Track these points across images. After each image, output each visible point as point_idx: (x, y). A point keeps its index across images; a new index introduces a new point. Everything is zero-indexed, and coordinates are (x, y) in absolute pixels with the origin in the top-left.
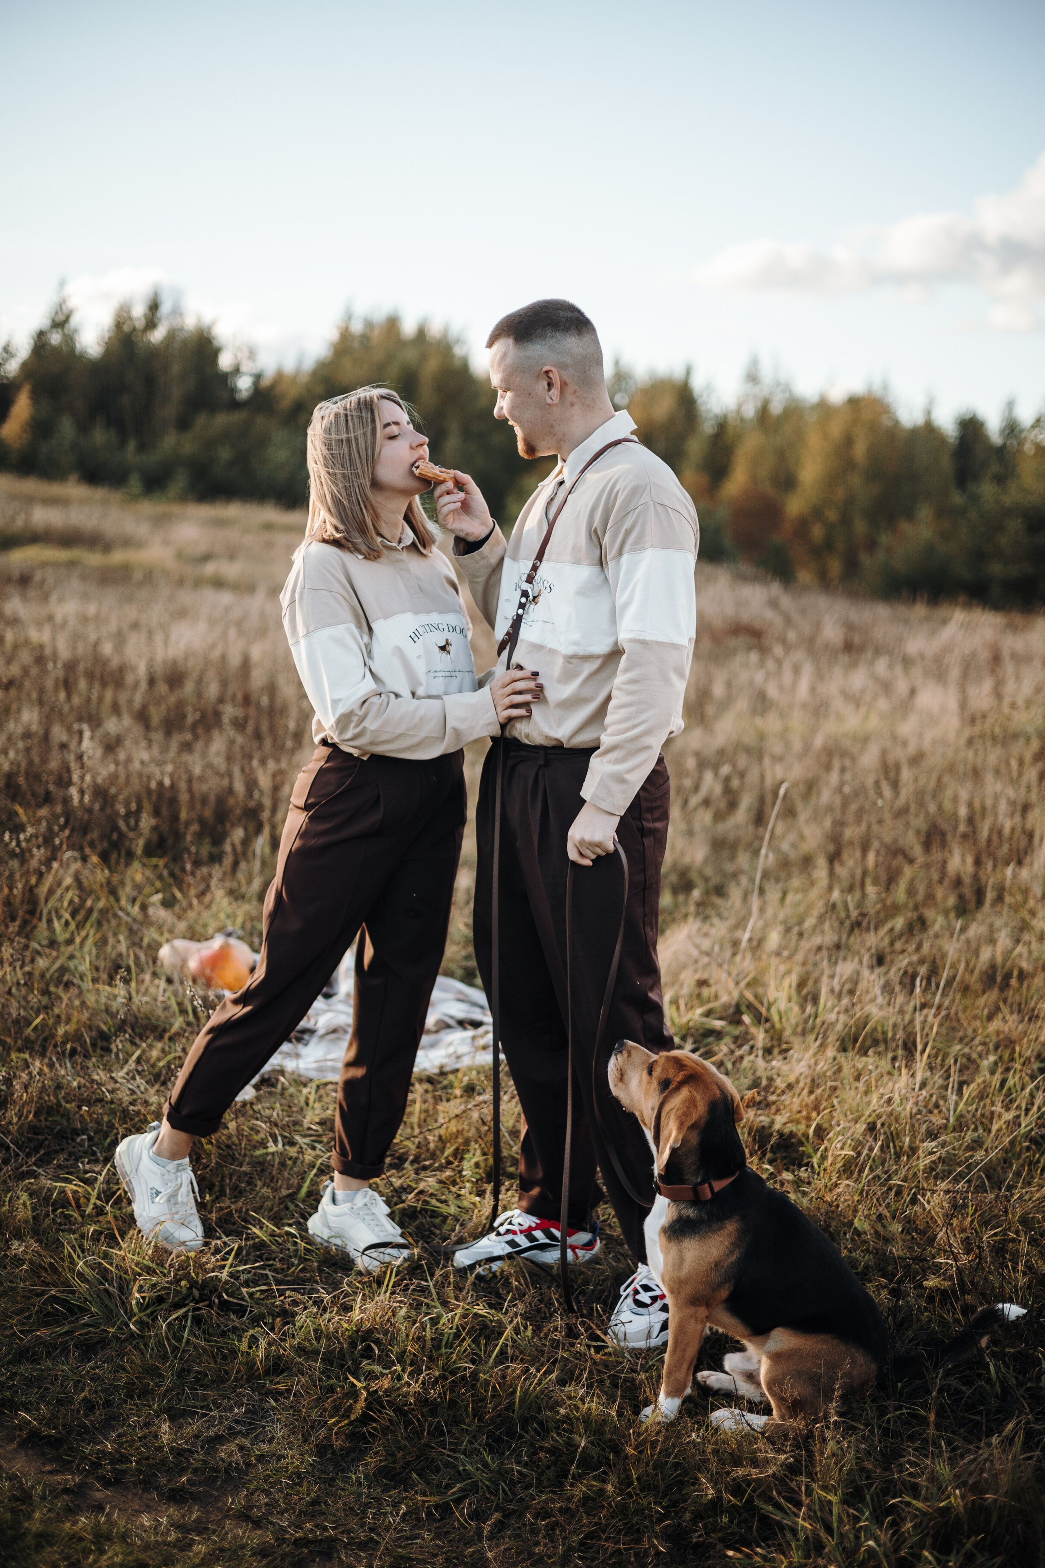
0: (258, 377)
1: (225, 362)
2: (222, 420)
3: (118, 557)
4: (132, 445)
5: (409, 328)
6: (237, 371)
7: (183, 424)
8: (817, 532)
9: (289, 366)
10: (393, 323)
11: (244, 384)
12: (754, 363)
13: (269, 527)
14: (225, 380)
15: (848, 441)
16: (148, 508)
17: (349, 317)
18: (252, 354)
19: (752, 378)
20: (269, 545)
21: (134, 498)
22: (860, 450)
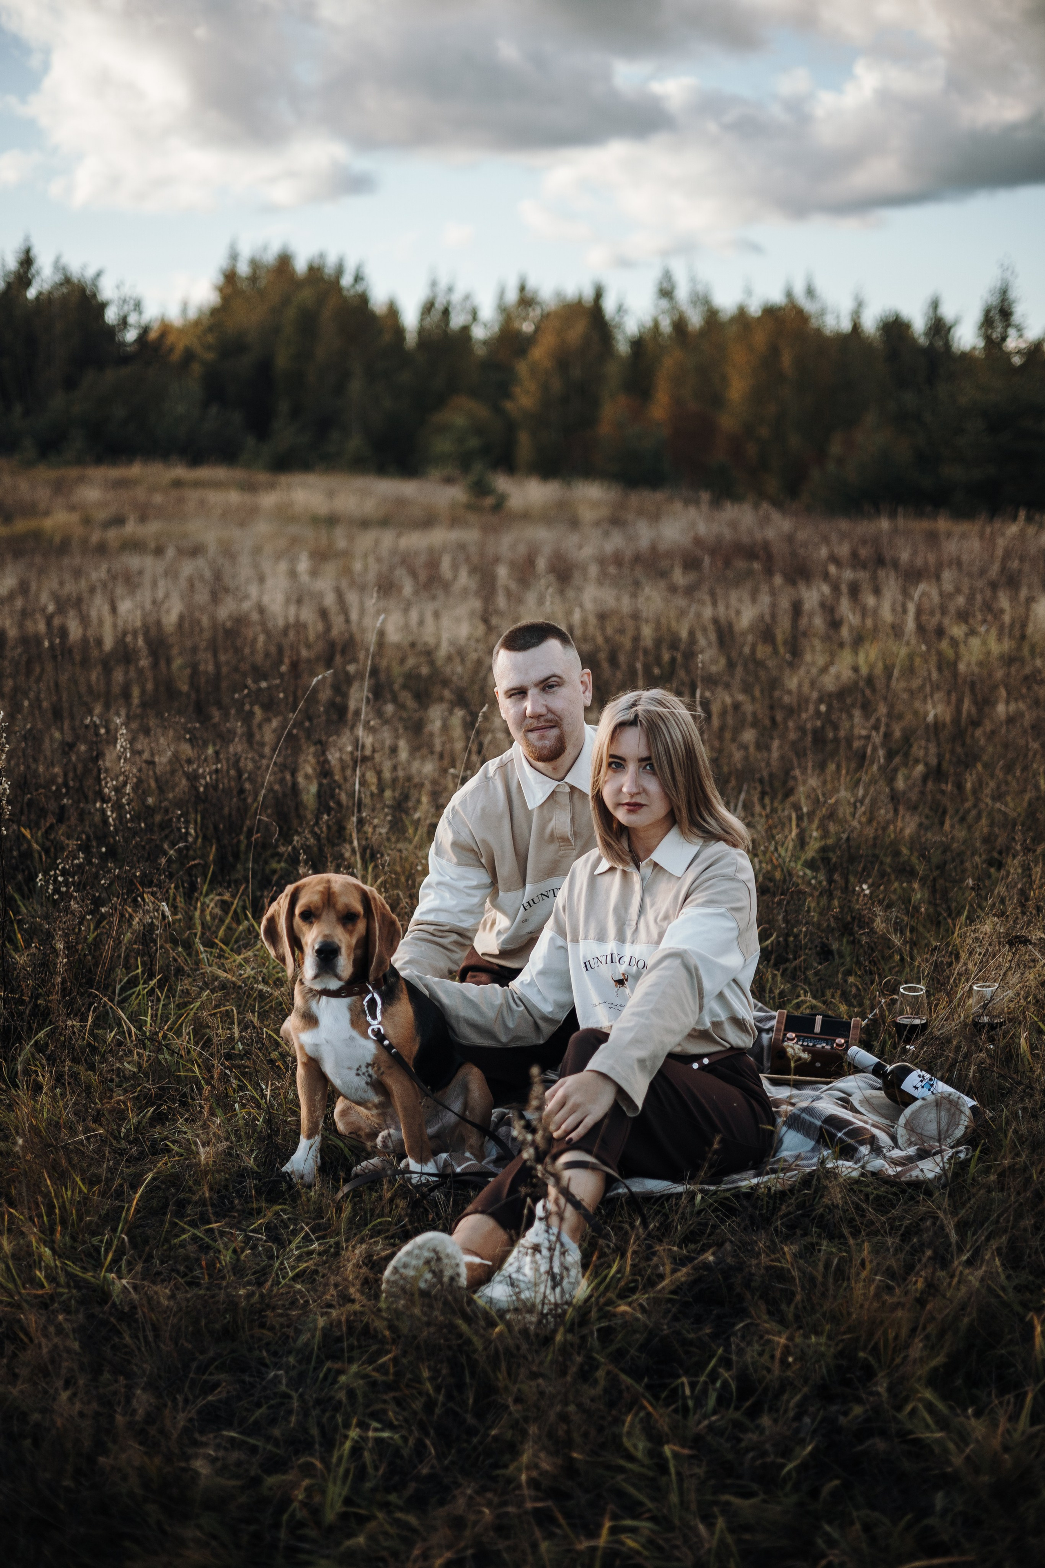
0: (145, 331)
1: (111, 315)
2: (110, 376)
3: (20, 526)
4: (18, 409)
5: (300, 265)
6: (124, 322)
7: (70, 384)
8: (751, 450)
9: (174, 315)
10: (284, 261)
11: (131, 336)
12: (667, 276)
13: (178, 484)
14: (110, 333)
15: (774, 351)
16: (45, 473)
17: (234, 257)
18: (138, 306)
19: (666, 292)
20: (181, 501)
21: (29, 464)
22: (787, 360)
